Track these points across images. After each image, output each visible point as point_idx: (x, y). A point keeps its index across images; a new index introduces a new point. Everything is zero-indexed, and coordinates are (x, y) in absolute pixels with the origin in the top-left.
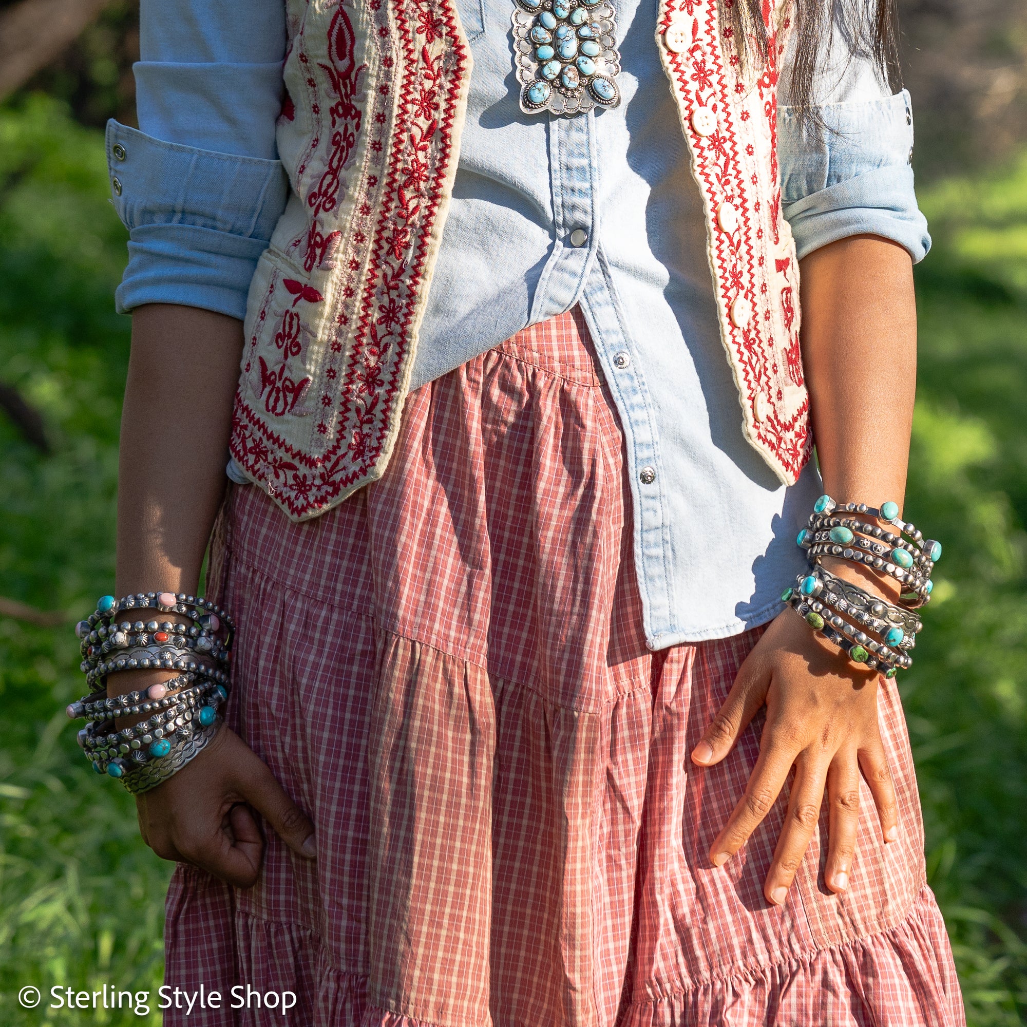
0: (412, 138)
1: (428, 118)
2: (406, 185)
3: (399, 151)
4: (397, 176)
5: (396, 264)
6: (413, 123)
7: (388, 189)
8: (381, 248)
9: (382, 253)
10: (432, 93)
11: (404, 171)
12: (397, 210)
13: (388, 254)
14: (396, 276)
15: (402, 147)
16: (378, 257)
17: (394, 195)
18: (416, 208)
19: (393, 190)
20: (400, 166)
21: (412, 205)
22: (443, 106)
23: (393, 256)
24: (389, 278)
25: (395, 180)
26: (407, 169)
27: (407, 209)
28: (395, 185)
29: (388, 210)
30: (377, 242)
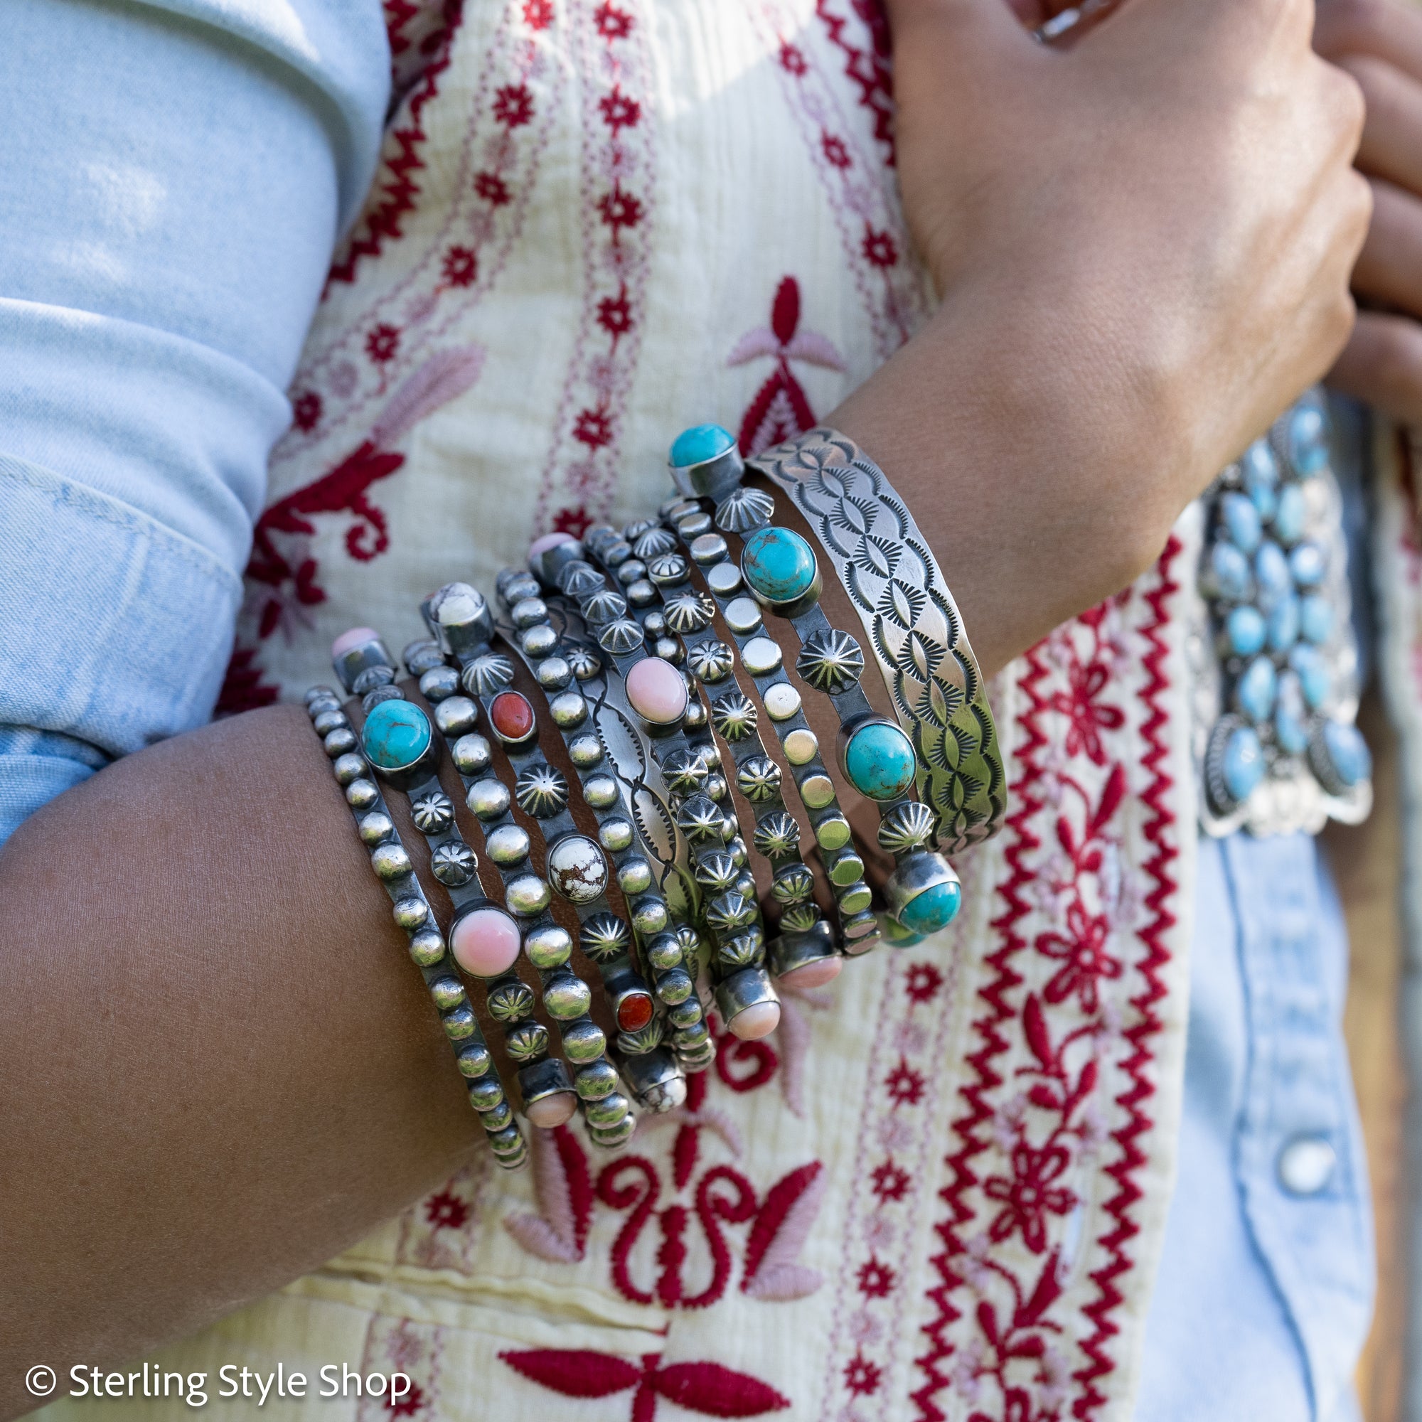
0: (1063, 832)
1: (1098, 757)
2: (1054, 994)
3: (1022, 876)
4: (1023, 962)
5: (1029, 1270)
6: (1064, 780)
7: (983, 1010)
8: (963, 1214)
9: (970, 1232)
10: (1098, 672)
11: (1043, 944)
12: (1027, 1083)
13: (997, 1234)
14: (1028, 1313)
15: (1030, 861)
16: (954, 1246)
17: (1012, 1031)
18: (1089, 1074)
19: (1004, 1012)
20: (1028, 928)
21: (1073, 1062)
22: (1136, 714)
23: (1015, 1243)
24: (1004, 1318)
25: (1010, 979)
26: (1055, 938)
27: (1061, 1075)
28: (1015, 997)
29: (991, 1080)
30: (950, 1195)
